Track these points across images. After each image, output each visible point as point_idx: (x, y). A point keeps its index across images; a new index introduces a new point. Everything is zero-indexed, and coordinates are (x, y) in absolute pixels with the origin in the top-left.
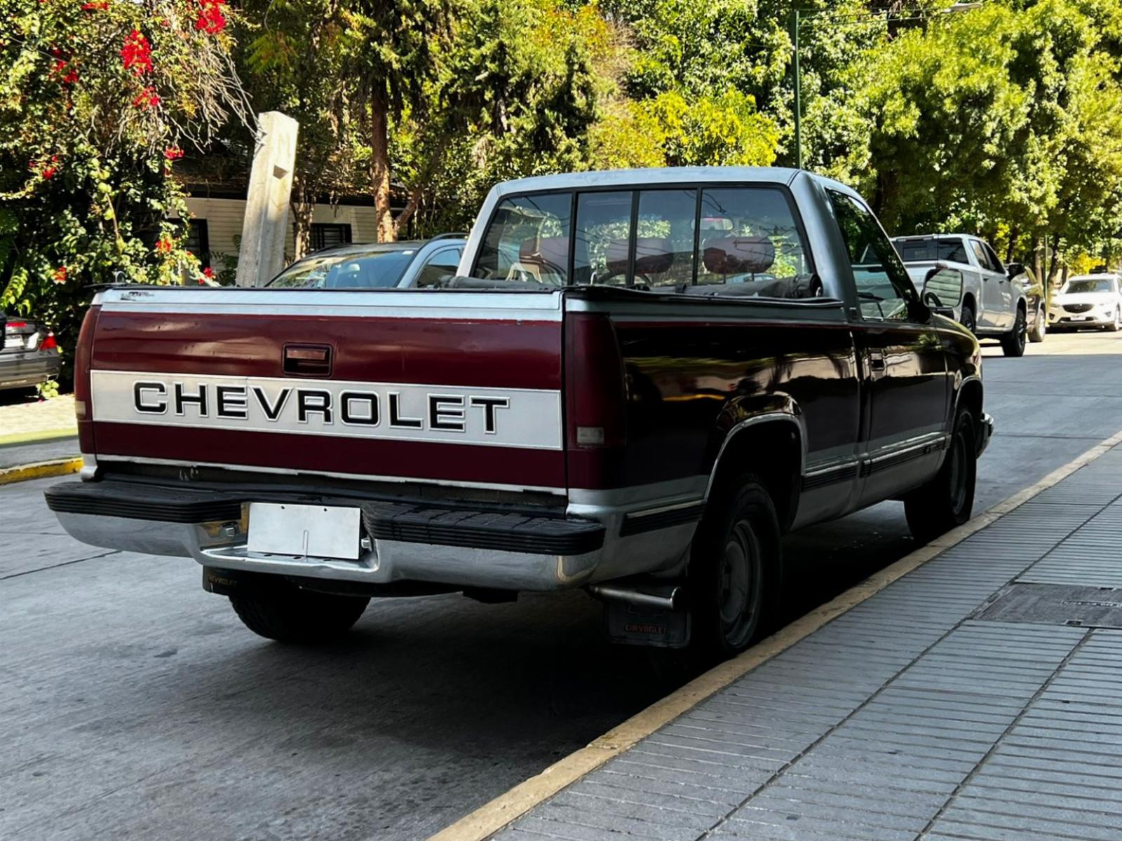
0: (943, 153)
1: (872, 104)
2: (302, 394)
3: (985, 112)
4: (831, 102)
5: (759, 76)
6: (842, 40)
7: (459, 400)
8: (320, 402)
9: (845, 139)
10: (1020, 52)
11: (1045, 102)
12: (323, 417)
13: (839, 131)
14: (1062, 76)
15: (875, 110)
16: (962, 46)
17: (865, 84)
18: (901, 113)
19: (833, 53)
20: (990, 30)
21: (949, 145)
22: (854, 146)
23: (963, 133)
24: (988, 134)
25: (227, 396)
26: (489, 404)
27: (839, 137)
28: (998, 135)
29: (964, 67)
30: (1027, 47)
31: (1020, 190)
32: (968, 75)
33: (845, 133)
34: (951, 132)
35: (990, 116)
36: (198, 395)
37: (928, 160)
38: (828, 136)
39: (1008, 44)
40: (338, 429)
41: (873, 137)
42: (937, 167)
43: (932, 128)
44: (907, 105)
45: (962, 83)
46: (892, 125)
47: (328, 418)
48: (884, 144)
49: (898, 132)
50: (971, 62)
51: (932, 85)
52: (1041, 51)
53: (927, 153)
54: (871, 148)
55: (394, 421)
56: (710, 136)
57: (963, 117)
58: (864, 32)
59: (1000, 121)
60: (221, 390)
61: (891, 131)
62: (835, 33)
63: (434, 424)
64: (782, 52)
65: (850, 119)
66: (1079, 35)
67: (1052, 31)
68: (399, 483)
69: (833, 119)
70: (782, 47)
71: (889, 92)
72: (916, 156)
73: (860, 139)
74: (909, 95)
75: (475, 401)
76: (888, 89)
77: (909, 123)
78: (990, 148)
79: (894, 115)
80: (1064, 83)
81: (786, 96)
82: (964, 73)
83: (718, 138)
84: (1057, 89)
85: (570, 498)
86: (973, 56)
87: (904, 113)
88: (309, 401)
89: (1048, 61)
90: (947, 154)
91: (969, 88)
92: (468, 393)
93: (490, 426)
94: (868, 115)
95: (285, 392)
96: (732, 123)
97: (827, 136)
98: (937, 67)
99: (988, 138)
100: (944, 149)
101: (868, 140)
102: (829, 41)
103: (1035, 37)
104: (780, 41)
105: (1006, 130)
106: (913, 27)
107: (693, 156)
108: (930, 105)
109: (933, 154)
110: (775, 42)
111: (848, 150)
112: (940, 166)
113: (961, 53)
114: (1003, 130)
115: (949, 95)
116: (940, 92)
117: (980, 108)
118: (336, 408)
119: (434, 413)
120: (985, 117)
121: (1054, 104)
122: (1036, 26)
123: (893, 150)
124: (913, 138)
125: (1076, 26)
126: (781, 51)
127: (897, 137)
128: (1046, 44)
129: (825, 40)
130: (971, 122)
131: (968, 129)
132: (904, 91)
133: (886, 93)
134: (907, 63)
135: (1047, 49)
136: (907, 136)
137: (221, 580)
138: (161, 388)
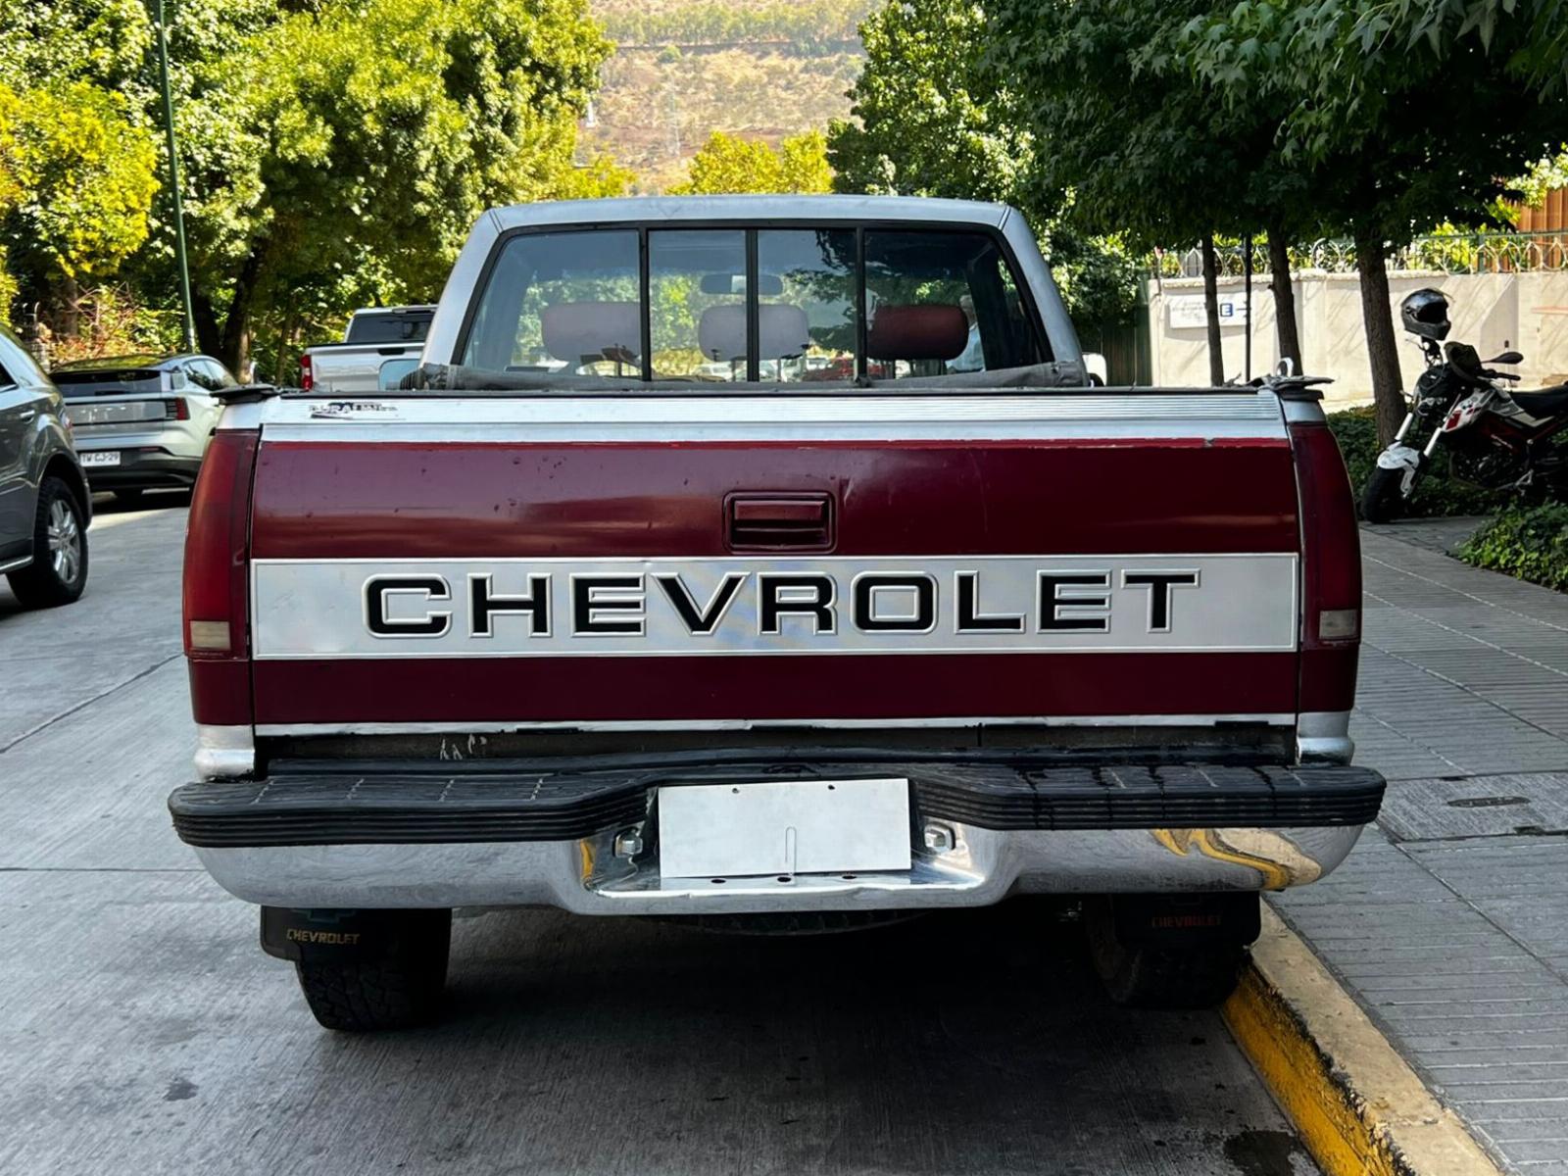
0: (364, 190)
1: (260, 116)
2: (769, 585)
3: (416, 137)
4: (208, 109)
5: (101, 62)
6: (214, 20)
7: (1100, 579)
8: (811, 595)
9: (226, 162)
10: (455, 56)
11: (487, 127)
12: (815, 621)
13: (217, 151)
14: (508, 93)
15: (264, 124)
16: (378, 41)
17: (243, 85)
18: (302, 130)
19: (206, 39)
20: (416, 24)
21: (371, 179)
22: (237, 174)
23: (388, 163)
24: (422, 168)
25: (596, 594)
26: (1160, 583)
27: (217, 159)
28: (433, 170)
29: (385, 71)
30: (463, 51)
31: (451, 244)
32: (392, 83)
33: (226, 154)
34: (373, 161)
35: (423, 142)
36: (528, 596)
37: (342, 199)
38: (202, 157)
39: (442, 46)
40: (848, 641)
41: (264, 161)
42: (356, 209)
43: (348, 156)
44: (311, 119)
45: (387, 93)
46: (292, 146)
47: (825, 622)
48: (281, 173)
49: (301, 157)
50: (397, 67)
51: (344, 94)
52: (479, 58)
53: (341, 188)
54: (264, 178)
55: (966, 620)
56: (58, 149)
57: (388, 141)
58: (245, 11)
59: (436, 150)
60: (582, 586)
61: (291, 155)
62: (203, 9)
63: (1048, 622)
64: (136, 31)
65: (231, 135)
66: (525, 40)
67: (493, 34)
68: (966, 728)
69: (210, 132)
70: (134, 23)
71: (282, 100)
72: (325, 192)
73: (245, 163)
74: (312, 105)
75: (1131, 579)
76: (280, 95)
77: (316, 144)
78: (424, 186)
79: (292, 132)
80: (509, 103)
81: (143, 95)
82: (386, 80)
83: (72, 151)
84: (500, 111)
85: (1299, 729)
86: (398, 57)
87: (307, 130)
88: (784, 595)
89: (488, 70)
90: (369, 191)
91: (396, 101)
92: (1119, 565)
93: (1159, 620)
94: (256, 130)
95: (732, 583)
96: (93, 130)
97: (199, 158)
98: (349, 69)
99: (422, 173)
100: (364, 185)
101: (257, 166)
102: (195, 20)
103: (475, 38)
104: (132, 14)
105: (444, 163)
106: (300, 11)
107: (33, 177)
108: (344, 122)
109: (350, 190)
110: (123, 14)
111: (228, 178)
112: (361, 208)
113: (380, 53)
114: (440, 162)
115: (370, 110)
116: (357, 105)
117: (408, 131)
118: (843, 605)
119: (1048, 602)
120: (417, 144)
121: (496, 131)
122: (473, 23)
123: (293, 183)
124: (322, 167)
125: (521, 29)
126: (133, 27)
127: (297, 165)
128: (486, 48)
129: (190, 18)
130: (399, 149)
131: (395, 159)
132: (303, 98)
133: (277, 101)
134: (304, 60)
135: (488, 56)
136: (315, 164)
137: (323, 937)
138: (437, 587)
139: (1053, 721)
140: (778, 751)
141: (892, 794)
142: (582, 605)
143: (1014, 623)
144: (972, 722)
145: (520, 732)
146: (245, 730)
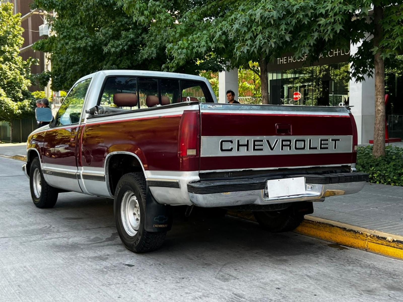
2: (283, 141)
7: (328, 140)
8: (288, 143)
12: (289, 148)
25: (257, 143)
26: (335, 140)
36: (246, 144)
55: (310, 148)
60: (255, 141)
63: (321, 148)
75: (332, 140)
85: (351, 166)
88: (285, 143)
92: (330, 137)
93: (335, 147)
95: (277, 141)
118: (293, 145)
119: (321, 144)
137: (161, 226)
138: (231, 142)
139: (321, 166)
140: (282, 173)
141: (302, 180)
142: (254, 145)
143: (316, 148)
144: (309, 167)
145: (243, 170)
146: (197, 172)
